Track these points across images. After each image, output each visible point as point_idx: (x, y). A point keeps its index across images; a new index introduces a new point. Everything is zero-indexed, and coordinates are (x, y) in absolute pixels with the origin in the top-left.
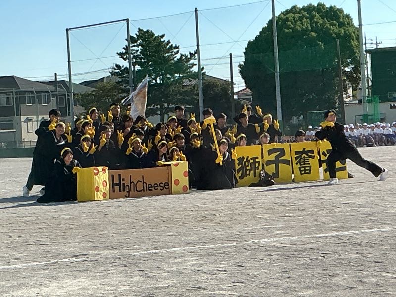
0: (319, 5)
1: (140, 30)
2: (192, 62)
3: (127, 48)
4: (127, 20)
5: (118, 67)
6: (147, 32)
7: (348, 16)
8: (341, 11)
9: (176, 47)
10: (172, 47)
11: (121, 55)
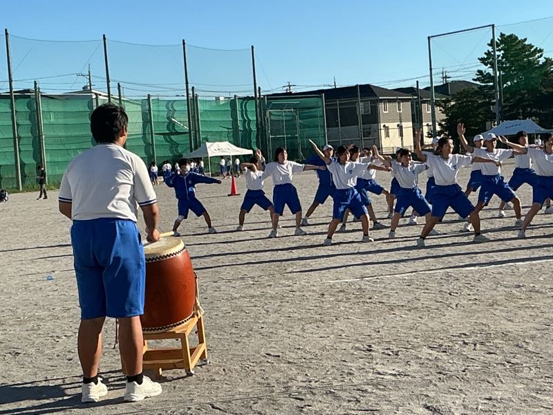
1: (502, 35)
3: (488, 54)
4: (494, 26)
5: (480, 72)
6: (511, 36)
9: (541, 51)
10: (536, 51)
11: (482, 60)
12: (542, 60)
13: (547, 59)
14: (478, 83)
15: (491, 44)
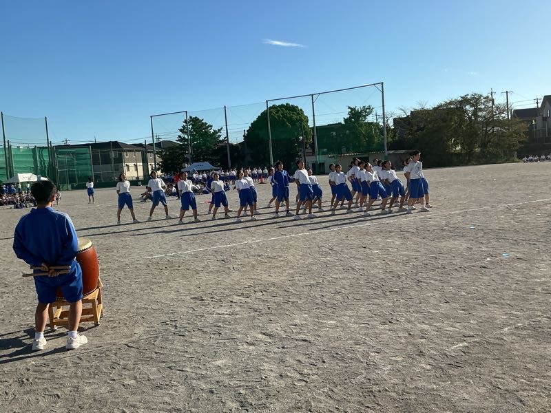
0: (287, 104)
1: (191, 117)
2: (219, 134)
3: (184, 127)
4: (186, 112)
5: (180, 136)
6: (196, 118)
7: (301, 110)
8: (297, 107)
9: (211, 126)
10: (209, 126)
11: (181, 130)
12: (212, 131)
13: (215, 131)
14: (178, 142)
15: (185, 122)
